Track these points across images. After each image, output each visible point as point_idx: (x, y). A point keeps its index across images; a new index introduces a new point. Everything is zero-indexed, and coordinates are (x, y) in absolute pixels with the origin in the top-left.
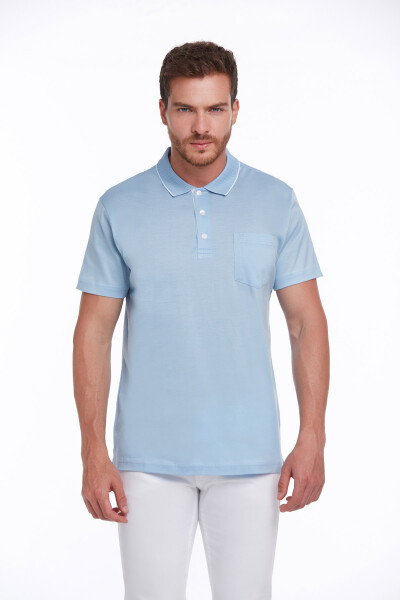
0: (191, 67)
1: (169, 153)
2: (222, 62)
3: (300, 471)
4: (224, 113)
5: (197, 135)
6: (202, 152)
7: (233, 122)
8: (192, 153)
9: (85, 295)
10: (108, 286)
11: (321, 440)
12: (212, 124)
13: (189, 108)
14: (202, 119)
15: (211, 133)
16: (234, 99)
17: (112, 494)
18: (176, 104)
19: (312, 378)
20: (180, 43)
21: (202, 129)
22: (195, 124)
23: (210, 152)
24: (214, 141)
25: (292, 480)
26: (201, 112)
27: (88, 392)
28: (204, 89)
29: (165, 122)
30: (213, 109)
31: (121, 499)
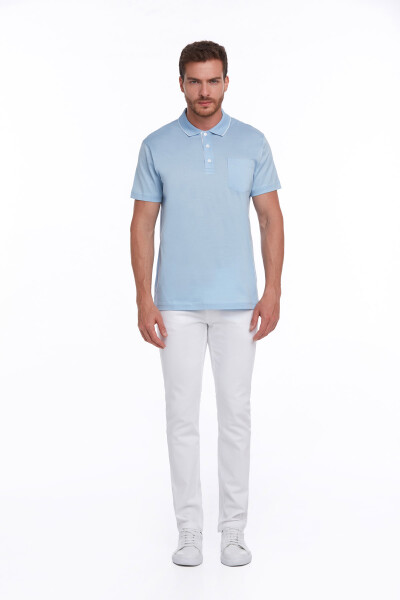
0: (198, 56)
1: (186, 111)
2: (217, 52)
3: (265, 312)
4: (219, 85)
5: (202, 98)
6: (206, 108)
7: (225, 90)
8: (199, 108)
9: (137, 202)
10: (151, 195)
11: (278, 293)
12: (211, 90)
13: (197, 81)
14: (205, 88)
15: (211, 96)
16: (225, 76)
17: (156, 325)
18: (189, 78)
19: (273, 255)
20: (191, 42)
21: (205, 93)
22: (201, 90)
23: (211, 108)
24: (213, 101)
25: (260, 318)
26: (205, 83)
27: (140, 263)
28: (206, 69)
29: (183, 91)
30: (212, 81)
31: (162, 329)
